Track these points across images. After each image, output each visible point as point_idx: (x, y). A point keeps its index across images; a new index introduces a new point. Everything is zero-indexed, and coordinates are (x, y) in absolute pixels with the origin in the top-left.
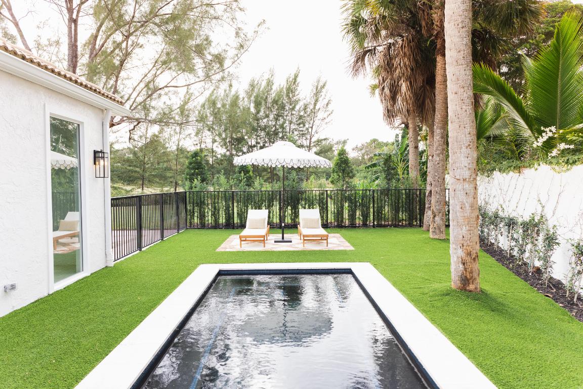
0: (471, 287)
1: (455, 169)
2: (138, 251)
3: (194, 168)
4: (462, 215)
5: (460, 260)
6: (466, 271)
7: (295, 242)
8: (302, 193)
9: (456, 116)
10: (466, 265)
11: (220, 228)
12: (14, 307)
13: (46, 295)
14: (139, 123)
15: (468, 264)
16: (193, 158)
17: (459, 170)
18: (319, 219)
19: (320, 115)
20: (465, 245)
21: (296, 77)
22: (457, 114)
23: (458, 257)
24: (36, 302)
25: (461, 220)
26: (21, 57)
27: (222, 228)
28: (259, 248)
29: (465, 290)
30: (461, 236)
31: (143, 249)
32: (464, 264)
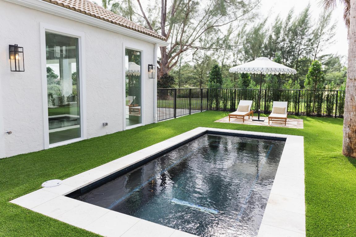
0: (354, 155)
1: (350, 72)
2: (174, 118)
3: (214, 75)
4: (352, 104)
5: (347, 135)
6: (351, 143)
7: (265, 121)
8: (281, 91)
9: (353, 34)
10: (351, 139)
11: (227, 111)
12: (107, 133)
13: (122, 130)
14: (198, 49)
15: (353, 139)
16: (214, 69)
17: (352, 73)
18: (285, 108)
19: (325, 37)
20: (352, 125)
21: (307, 10)
22: (354, 33)
23: (346, 133)
24: (116, 133)
25: (350, 108)
26: (111, 22)
27: (228, 111)
28: (240, 122)
29: (350, 156)
30: (350, 119)
31: (176, 117)
32: (350, 138)
